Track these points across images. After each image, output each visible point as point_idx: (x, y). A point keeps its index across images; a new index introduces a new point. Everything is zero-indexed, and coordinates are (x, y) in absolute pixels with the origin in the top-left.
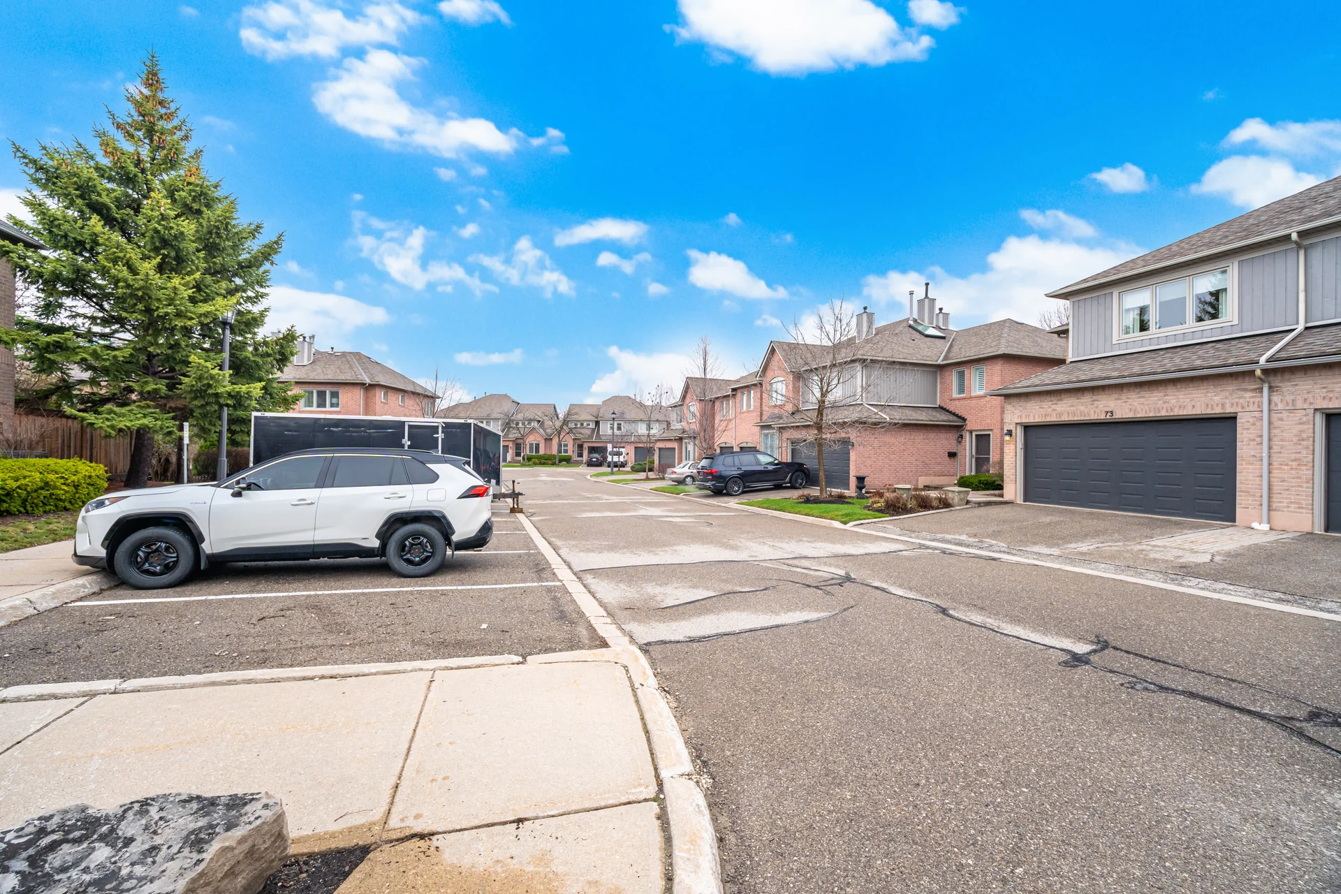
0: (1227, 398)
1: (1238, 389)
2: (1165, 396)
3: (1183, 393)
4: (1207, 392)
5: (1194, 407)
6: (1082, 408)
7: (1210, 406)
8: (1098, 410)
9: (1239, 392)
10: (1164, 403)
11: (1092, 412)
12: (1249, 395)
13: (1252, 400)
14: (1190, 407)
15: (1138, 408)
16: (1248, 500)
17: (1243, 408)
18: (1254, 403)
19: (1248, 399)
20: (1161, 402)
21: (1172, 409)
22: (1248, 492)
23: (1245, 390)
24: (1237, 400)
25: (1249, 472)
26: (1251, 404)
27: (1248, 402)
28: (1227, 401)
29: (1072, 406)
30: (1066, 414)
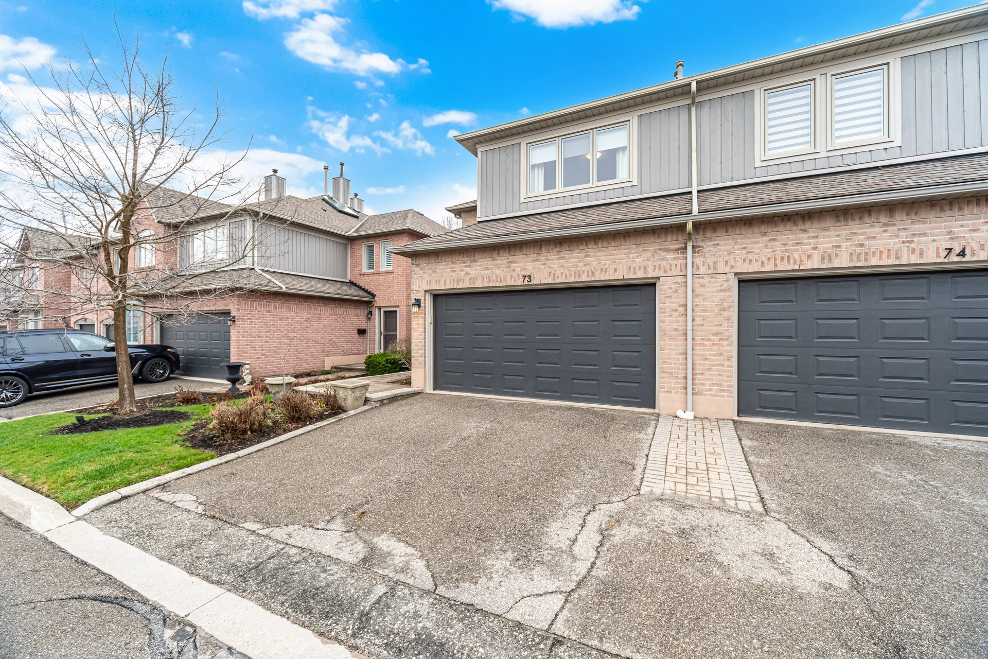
0: (649, 260)
1: (660, 249)
2: (586, 256)
3: (604, 253)
4: (629, 253)
5: (615, 270)
6: (498, 271)
7: (632, 269)
8: (515, 274)
9: (662, 253)
10: (585, 265)
11: (509, 277)
12: (671, 256)
13: (674, 262)
14: (612, 271)
15: (558, 272)
16: (671, 383)
17: (665, 271)
18: (676, 265)
19: (670, 262)
20: (582, 264)
21: (593, 273)
22: (671, 373)
23: (667, 250)
24: (659, 262)
25: (671, 349)
26: (673, 267)
27: (671, 264)
28: (649, 263)
29: (487, 269)
30: (480, 279)
